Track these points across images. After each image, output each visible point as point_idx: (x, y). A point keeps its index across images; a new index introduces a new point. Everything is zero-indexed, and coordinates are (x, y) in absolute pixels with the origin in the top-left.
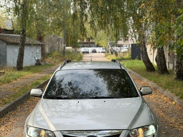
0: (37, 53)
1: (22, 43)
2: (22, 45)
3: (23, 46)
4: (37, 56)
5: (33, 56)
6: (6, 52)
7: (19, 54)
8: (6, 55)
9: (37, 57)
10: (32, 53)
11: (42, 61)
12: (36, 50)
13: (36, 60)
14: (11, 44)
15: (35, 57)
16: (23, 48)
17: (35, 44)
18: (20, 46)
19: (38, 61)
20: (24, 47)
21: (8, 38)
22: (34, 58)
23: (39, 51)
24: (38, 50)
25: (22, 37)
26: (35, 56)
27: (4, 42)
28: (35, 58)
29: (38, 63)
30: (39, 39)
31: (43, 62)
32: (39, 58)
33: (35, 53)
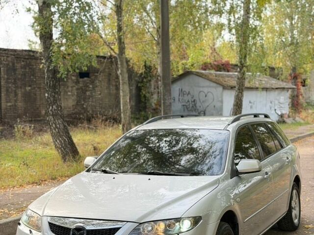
0: (279, 103)
1: (240, 86)
2: (239, 90)
3: (241, 91)
4: (281, 107)
5: (273, 109)
6: (222, 102)
7: (234, 105)
8: (222, 106)
9: (280, 110)
10: (271, 103)
11: (289, 117)
12: (278, 98)
13: (278, 114)
14: (230, 88)
15: (275, 110)
16: (240, 94)
17: (277, 87)
18: (236, 91)
19: (282, 116)
20: (242, 93)
21: (227, 79)
22: (273, 112)
23: (285, 99)
24: (282, 97)
25: (240, 77)
26: (276, 108)
27: (218, 85)
28: (277, 111)
29: (281, 120)
30: (293, 79)
31: (291, 119)
32: (284, 112)
33: (277, 102)
